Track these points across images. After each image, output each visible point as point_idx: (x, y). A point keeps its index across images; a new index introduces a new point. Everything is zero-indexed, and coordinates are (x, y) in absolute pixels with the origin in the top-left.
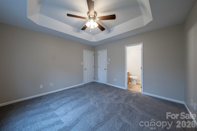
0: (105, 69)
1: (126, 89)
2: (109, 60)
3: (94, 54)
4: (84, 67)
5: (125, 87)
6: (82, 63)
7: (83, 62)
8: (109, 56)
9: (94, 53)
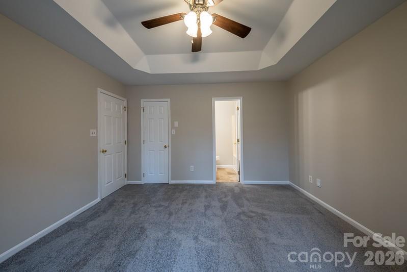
0: (165, 147)
1: (215, 183)
2: (176, 124)
3: (125, 105)
4: (101, 147)
5: (212, 180)
6: (92, 131)
7: (96, 127)
8: (175, 114)
9: (126, 101)
